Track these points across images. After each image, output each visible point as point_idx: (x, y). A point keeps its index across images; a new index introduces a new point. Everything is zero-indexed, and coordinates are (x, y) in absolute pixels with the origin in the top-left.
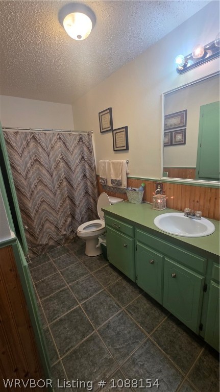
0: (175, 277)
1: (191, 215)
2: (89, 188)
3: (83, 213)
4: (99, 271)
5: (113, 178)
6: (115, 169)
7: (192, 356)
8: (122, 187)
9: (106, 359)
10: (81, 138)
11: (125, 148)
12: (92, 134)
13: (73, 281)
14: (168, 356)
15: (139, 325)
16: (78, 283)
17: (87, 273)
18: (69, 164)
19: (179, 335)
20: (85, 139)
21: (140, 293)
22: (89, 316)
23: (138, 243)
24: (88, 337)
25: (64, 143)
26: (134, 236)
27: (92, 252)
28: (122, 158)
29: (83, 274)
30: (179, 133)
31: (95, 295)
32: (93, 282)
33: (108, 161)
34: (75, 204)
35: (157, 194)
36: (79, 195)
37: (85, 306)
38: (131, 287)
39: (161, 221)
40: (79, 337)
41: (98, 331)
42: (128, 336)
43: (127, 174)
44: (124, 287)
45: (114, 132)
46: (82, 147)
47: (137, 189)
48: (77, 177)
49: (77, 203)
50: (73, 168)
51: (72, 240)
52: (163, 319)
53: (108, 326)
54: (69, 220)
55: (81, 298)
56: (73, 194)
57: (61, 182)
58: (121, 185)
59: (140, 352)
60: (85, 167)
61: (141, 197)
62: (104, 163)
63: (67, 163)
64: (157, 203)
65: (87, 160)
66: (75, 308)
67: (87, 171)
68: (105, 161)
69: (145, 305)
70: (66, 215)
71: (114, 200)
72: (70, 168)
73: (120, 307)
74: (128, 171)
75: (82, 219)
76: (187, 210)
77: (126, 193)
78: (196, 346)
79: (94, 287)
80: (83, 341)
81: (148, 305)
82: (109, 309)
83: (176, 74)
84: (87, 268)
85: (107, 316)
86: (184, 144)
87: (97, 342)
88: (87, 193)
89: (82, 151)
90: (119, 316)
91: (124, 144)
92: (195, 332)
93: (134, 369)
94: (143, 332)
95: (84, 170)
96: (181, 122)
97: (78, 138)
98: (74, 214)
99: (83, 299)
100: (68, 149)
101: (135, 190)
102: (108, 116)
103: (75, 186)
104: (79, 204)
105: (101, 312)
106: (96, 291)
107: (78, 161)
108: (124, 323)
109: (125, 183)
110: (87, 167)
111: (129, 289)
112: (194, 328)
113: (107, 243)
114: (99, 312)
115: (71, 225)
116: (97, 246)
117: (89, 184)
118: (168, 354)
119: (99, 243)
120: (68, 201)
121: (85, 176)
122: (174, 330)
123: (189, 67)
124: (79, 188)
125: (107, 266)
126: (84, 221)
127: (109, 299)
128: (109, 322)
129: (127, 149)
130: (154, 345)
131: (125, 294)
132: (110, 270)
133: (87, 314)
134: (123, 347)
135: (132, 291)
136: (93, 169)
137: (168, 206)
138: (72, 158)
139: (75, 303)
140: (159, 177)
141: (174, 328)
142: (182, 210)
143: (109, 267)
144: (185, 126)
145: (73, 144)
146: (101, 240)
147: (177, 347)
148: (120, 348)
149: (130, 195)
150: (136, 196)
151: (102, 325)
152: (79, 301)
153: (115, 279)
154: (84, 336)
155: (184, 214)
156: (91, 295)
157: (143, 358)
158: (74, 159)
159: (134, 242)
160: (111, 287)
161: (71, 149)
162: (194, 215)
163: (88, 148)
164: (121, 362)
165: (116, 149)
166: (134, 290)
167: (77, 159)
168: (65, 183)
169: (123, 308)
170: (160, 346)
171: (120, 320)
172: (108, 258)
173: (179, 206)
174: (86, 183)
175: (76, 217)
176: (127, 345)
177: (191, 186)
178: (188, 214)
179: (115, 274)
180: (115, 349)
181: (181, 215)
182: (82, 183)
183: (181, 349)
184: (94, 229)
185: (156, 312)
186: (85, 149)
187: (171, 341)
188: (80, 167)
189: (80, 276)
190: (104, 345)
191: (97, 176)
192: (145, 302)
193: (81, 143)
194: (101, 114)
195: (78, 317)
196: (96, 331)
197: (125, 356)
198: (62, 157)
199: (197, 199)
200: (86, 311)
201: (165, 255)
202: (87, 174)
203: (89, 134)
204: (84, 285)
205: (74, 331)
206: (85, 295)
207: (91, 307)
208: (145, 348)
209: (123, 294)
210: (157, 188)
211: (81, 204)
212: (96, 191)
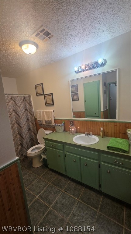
0: (86, 165)
1: (88, 135)
2: (31, 127)
3: (28, 142)
4: (44, 175)
5: (46, 120)
6: (47, 115)
7: (99, 201)
8: (52, 124)
9: (60, 220)
10: (24, 98)
11: (52, 104)
12: (31, 96)
13: (29, 185)
14: (89, 206)
15: (72, 196)
16: (32, 185)
17: (37, 178)
18: (18, 113)
19: (92, 194)
20: (27, 99)
21: (69, 180)
22: (44, 201)
23: (66, 153)
24: (46, 213)
25: (14, 101)
26: (63, 150)
27: (37, 164)
28: (50, 109)
29: (35, 179)
30: (76, 95)
31: (45, 189)
32: (42, 182)
33: (42, 111)
34: (22, 137)
35: (71, 126)
36: (25, 131)
37: (41, 197)
38: (64, 178)
39: (76, 139)
40: (41, 215)
41: (52, 207)
42: (68, 204)
43: (54, 117)
44: (60, 180)
45: (45, 96)
46: (25, 103)
47: (60, 125)
48: (23, 121)
49: (24, 137)
50: (20, 116)
51: (22, 160)
52: (83, 189)
53: (57, 203)
54: (20, 147)
55: (37, 193)
56: (21, 131)
57: (14, 125)
58: (51, 123)
59: (76, 209)
60: (28, 114)
61: (63, 129)
62: (40, 112)
63: (16, 113)
64: (72, 131)
65: (29, 110)
66: (34, 200)
67: (29, 117)
68: (40, 110)
69: (73, 185)
70: (17, 145)
71: (48, 132)
72: (19, 116)
73: (61, 191)
74: (55, 116)
75: (27, 146)
76: (86, 133)
77: (54, 127)
78: (99, 196)
79: (43, 185)
80: (44, 216)
81: (74, 185)
82: (55, 193)
83: (75, 73)
84: (36, 175)
85: (55, 198)
86: (78, 100)
87: (52, 213)
88: (29, 129)
89: (26, 106)
90: (61, 196)
91: (51, 102)
92: (98, 189)
93: (75, 218)
94: (75, 199)
95: (27, 116)
96: (76, 90)
97: (23, 98)
98: (23, 143)
99: (38, 193)
100: (17, 105)
101: (59, 125)
102: (41, 87)
103: (22, 126)
104: (25, 137)
105: (51, 197)
106: (45, 187)
107: (23, 111)
108: (65, 198)
109: (53, 122)
110: (29, 114)
111: (63, 179)
112: (97, 188)
113: (47, 157)
114: (50, 197)
115: (21, 151)
116: (41, 160)
117: (31, 124)
118: (88, 205)
119: (42, 158)
120: (18, 136)
121: (28, 119)
122: (89, 192)
123: (80, 71)
124: (25, 127)
125: (48, 171)
126: (28, 147)
127: (54, 188)
128: (57, 200)
129: (53, 104)
130: (82, 203)
131: (62, 183)
132: (50, 172)
133: (43, 201)
134: (67, 210)
135: (65, 180)
136: (32, 115)
137: (77, 132)
138: (19, 110)
139: (34, 197)
140: (71, 118)
141: (88, 191)
142: (84, 133)
143: (49, 171)
144: (78, 92)
145: (20, 101)
146: (43, 156)
147: (92, 200)
148: (65, 211)
149: (57, 128)
150: (60, 128)
151: (53, 204)
152: (36, 195)
153: (54, 176)
154: (44, 213)
155: (85, 134)
156: (42, 190)
157: (78, 211)
158: (21, 110)
159: (64, 152)
160: (53, 182)
161: (19, 105)
162: (90, 135)
163: (29, 104)
164: (68, 218)
165: (46, 104)
166: (66, 179)
167: (23, 110)
168: (16, 125)
169: (63, 191)
170: (84, 202)
171: (62, 197)
172: (48, 166)
173: (82, 131)
174: (28, 124)
175: (24, 145)
176: (69, 208)
177: (87, 121)
178: (87, 135)
179: (53, 174)
180: (63, 213)
181: (84, 135)
182: (26, 124)
183: (94, 200)
184: (37, 151)
185: (79, 187)
186: (27, 104)
187: (88, 198)
188: (24, 115)
189: (33, 181)
190: (57, 213)
191: (36, 119)
192: (73, 184)
193: (25, 101)
194: (36, 86)
195: (38, 204)
196: (50, 208)
197: (69, 214)
198: (14, 110)
199: (89, 127)
200: (42, 199)
201: (81, 155)
202: (29, 119)
203: (29, 96)
204: (37, 185)
205: (38, 213)
206: (39, 191)
207: (44, 196)
208: (78, 206)
209: (61, 183)
210: (71, 124)
211: (27, 137)
212: (35, 128)
